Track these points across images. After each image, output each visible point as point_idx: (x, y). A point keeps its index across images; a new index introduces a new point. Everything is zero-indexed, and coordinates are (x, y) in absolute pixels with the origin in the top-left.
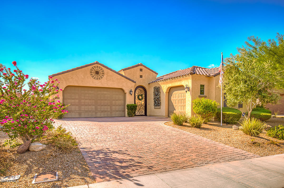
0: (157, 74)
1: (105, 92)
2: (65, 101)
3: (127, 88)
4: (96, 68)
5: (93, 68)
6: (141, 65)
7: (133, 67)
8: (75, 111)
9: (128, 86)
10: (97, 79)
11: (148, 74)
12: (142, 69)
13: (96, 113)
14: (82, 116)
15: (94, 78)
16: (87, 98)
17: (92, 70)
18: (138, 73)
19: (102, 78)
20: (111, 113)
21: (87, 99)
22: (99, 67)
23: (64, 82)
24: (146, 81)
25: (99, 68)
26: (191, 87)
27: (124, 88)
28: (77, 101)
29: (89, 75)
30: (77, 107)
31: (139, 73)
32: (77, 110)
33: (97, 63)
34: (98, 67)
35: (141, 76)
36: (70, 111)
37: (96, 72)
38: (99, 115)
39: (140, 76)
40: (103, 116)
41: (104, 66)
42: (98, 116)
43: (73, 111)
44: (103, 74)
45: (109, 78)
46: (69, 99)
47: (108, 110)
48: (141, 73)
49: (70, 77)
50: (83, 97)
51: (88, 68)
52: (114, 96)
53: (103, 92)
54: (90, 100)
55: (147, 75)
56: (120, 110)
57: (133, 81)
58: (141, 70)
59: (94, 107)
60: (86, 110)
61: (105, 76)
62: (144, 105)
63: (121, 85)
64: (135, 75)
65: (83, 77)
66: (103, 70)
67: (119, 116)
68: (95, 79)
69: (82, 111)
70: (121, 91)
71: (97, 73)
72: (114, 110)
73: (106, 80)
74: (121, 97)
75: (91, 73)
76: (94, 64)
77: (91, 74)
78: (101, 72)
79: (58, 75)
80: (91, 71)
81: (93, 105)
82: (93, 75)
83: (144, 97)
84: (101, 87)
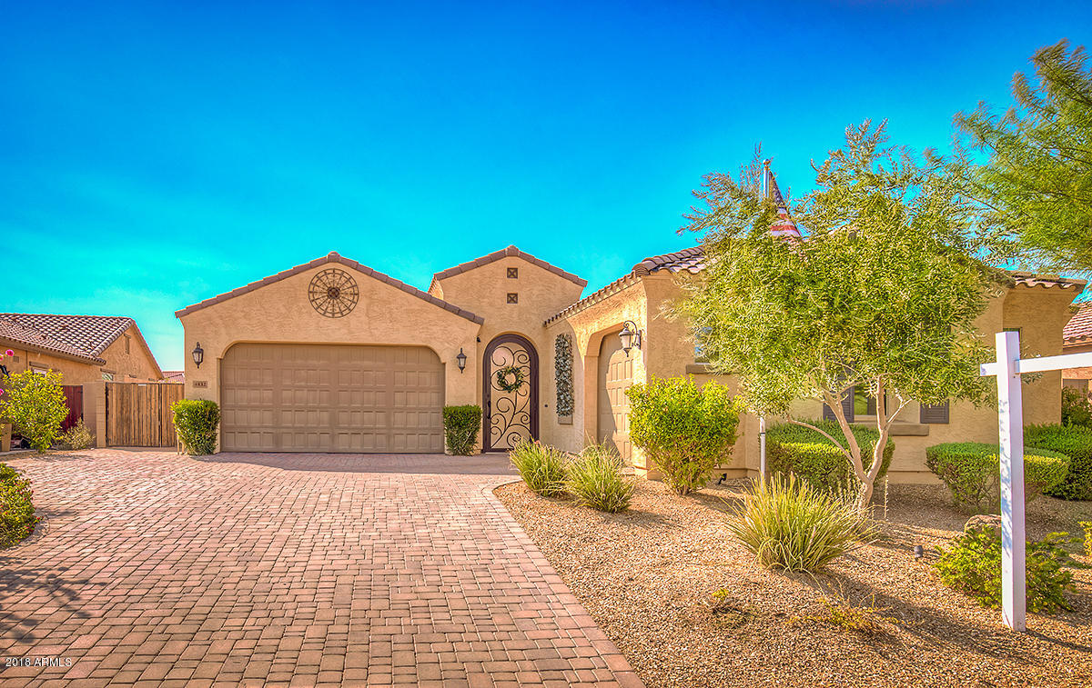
0: (583, 284)
1: (367, 363)
2: (230, 395)
3: (446, 344)
4: (329, 276)
5: (319, 278)
6: (513, 252)
7: (478, 264)
8: (262, 430)
9: (452, 337)
10: (333, 314)
11: (541, 288)
12: (516, 270)
13: (333, 437)
14: (285, 448)
15: (322, 312)
16: (303, 384)
17: (315, 285)
18: (497, 286)
19: (351, 311)
20: (389, 437)
21: (300, 388)
22: (340, 272)
23: (223, 331)
24: (535, 314)
25: (342, 275)
26: (646, 330)
27: (435, 346)
28: (268, 394)
29: (304, 301)
30: (268, 415)
31: (502, 286)
32: (266, 427)
33: (334, 258)
34: (336, 272)
35: (512, 298)
36: (245, 427)
37: (330, 290)
38: (343, 443)
39: (508, 295)
40: (357, 448)
41: (357, 267)
42: (341, 448)
43: (254, 430)
44: (356, 297)
45: (375, 308)
46: (242, 387)
47: (378, 428)
48: (513, 285)
49: (242, 311)
50: (288, 382)
51: (302, 279)
52: (401, 374)
53: (359, 362)
54: (311, 389)
55: (535, 292)
56: (425, 429)
57: (473, 318)
58: (512, 273)
59: (325, 416)
60: (296, 425)
61: (362, 304)
62: (527, 409)
63: (424, 336)
64: (488, 294)
65: (283, 310)
66: (354, 284)
67: (421, 449)
68: (327, 314)
69: (284, 430)
70: (426, 356)
71: (334, 293)
72: (398, 429)
73: (364, 318)
74: (429, 379)
75: (311, 295)
76: (323, 262)
77: (312, 298)
78: (346, 288)
79: (203, 308)
80: (312, 286)
81: (323, 410)
82: (318, 301)
83: (527, 379)
84: (350, 342)
